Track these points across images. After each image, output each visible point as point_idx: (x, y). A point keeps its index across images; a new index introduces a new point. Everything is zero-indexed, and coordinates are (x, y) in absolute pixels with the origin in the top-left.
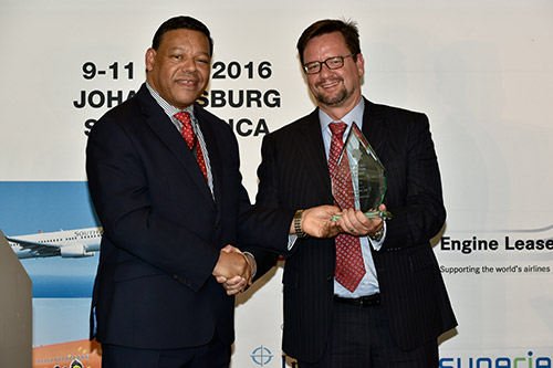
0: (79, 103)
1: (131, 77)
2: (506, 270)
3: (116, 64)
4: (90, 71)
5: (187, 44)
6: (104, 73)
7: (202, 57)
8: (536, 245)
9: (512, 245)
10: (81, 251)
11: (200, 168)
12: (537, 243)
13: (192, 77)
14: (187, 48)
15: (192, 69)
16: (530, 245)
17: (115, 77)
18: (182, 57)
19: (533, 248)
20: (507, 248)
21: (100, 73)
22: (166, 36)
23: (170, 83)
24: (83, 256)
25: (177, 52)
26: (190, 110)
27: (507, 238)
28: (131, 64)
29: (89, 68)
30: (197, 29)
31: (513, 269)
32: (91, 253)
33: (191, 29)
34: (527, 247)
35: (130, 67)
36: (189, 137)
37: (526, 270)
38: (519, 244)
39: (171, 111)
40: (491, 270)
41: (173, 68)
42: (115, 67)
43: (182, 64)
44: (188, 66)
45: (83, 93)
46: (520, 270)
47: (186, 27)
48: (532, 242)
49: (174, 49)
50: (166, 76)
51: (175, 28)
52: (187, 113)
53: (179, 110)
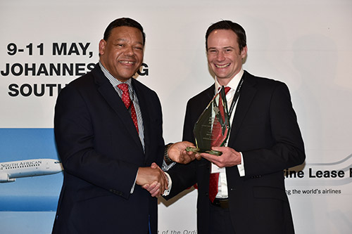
0: (5, 72)
1: (42, 53)
2: (310, 192)
3: (31, 44)
4: (12, 49)
5: (128, 37)
6: (22, 50)
7: (138, 45)
8: (331, 174)
9: (314, 174)
10: (6, 178)
11: (133, 122)
12: (332, 173)
13: (131, 59)
14: (128, 39)
15: (131, 53)
16: (327, 174)
17: (31, 53)
18: (124, 46)
19: (329, 176)
20: (311, 176)
21: (20, 51)
22: (114, 31)
23: (115, 63)
24: (7, 181)
25: (121, 42)
26: (129, 82)
27: (310, 170)
28: (42, 44)
29: (12, 47)
30: (134, 26)
31: (315, 192)
32: (13, 179)
33: (131, 26)
34: (325, 176)
35: (41, 46)
36: (127, 102)
37: (324, 192)
38: (319, 174)
39: (115, 82)
40: (299, 192)
41: (118, 52)
42: (30, 46)
43: (124, 50)
44: (129, 52)
45: (8, 65)
46: (319, 191)
47: (127, 25)
48: (328, 172)
49: (119, 40)
50: (113, 58)
51: (119, 26)
52: (126, 85)
53: (120, 82)
